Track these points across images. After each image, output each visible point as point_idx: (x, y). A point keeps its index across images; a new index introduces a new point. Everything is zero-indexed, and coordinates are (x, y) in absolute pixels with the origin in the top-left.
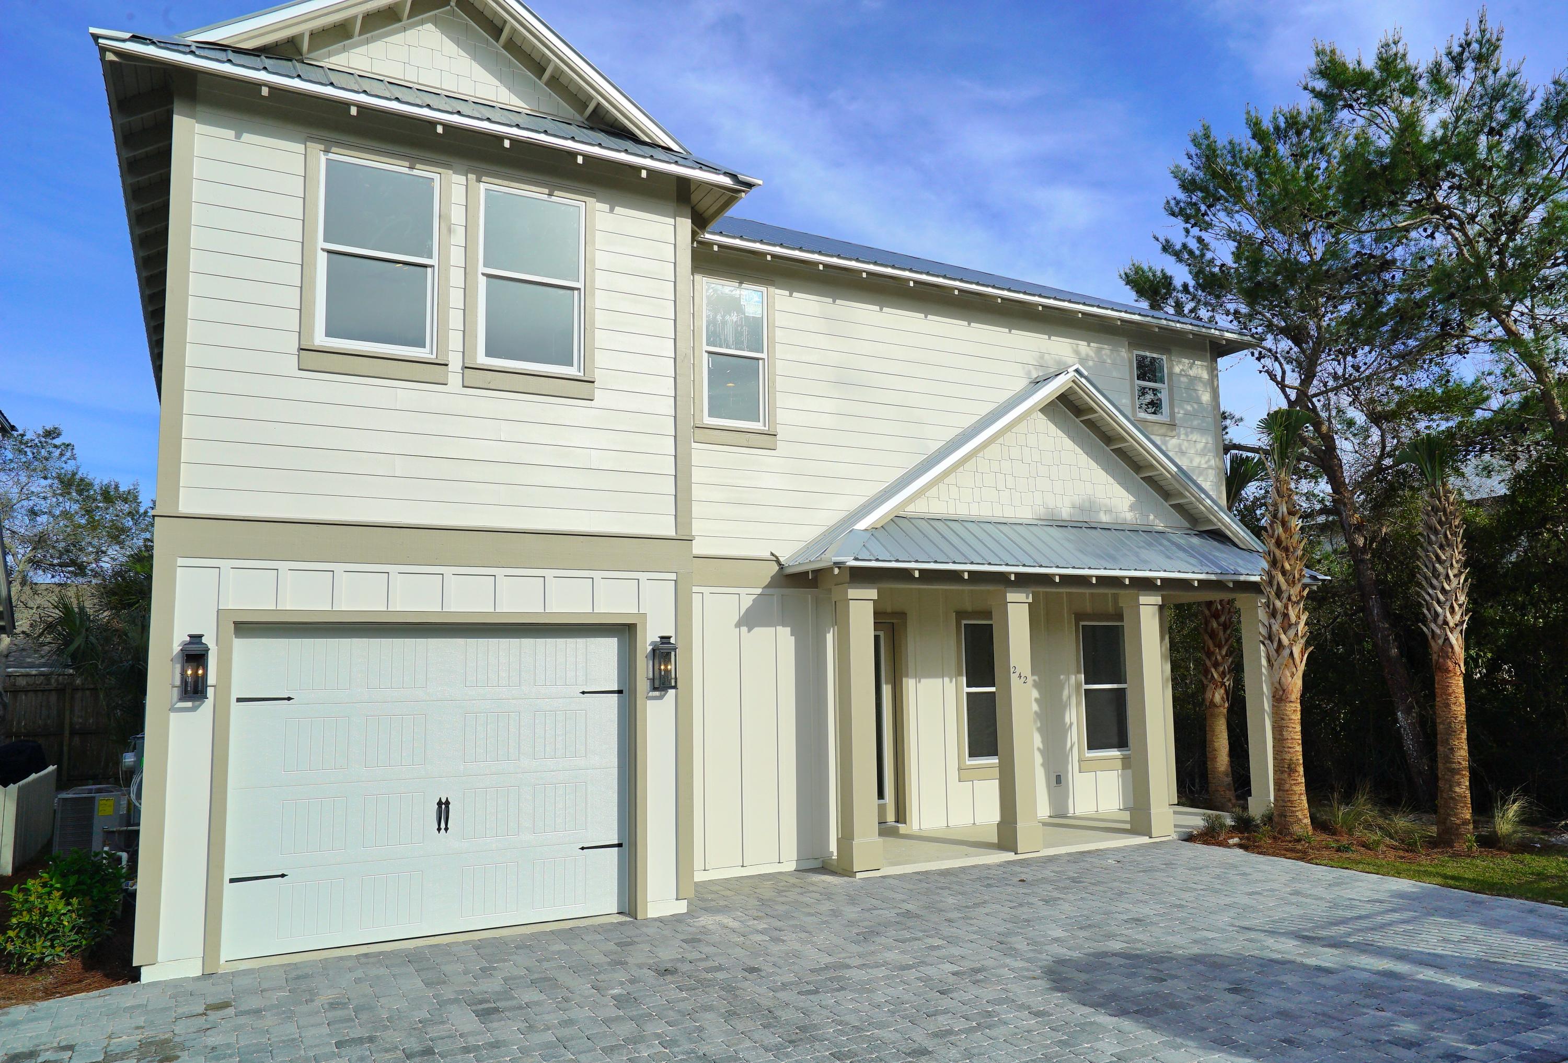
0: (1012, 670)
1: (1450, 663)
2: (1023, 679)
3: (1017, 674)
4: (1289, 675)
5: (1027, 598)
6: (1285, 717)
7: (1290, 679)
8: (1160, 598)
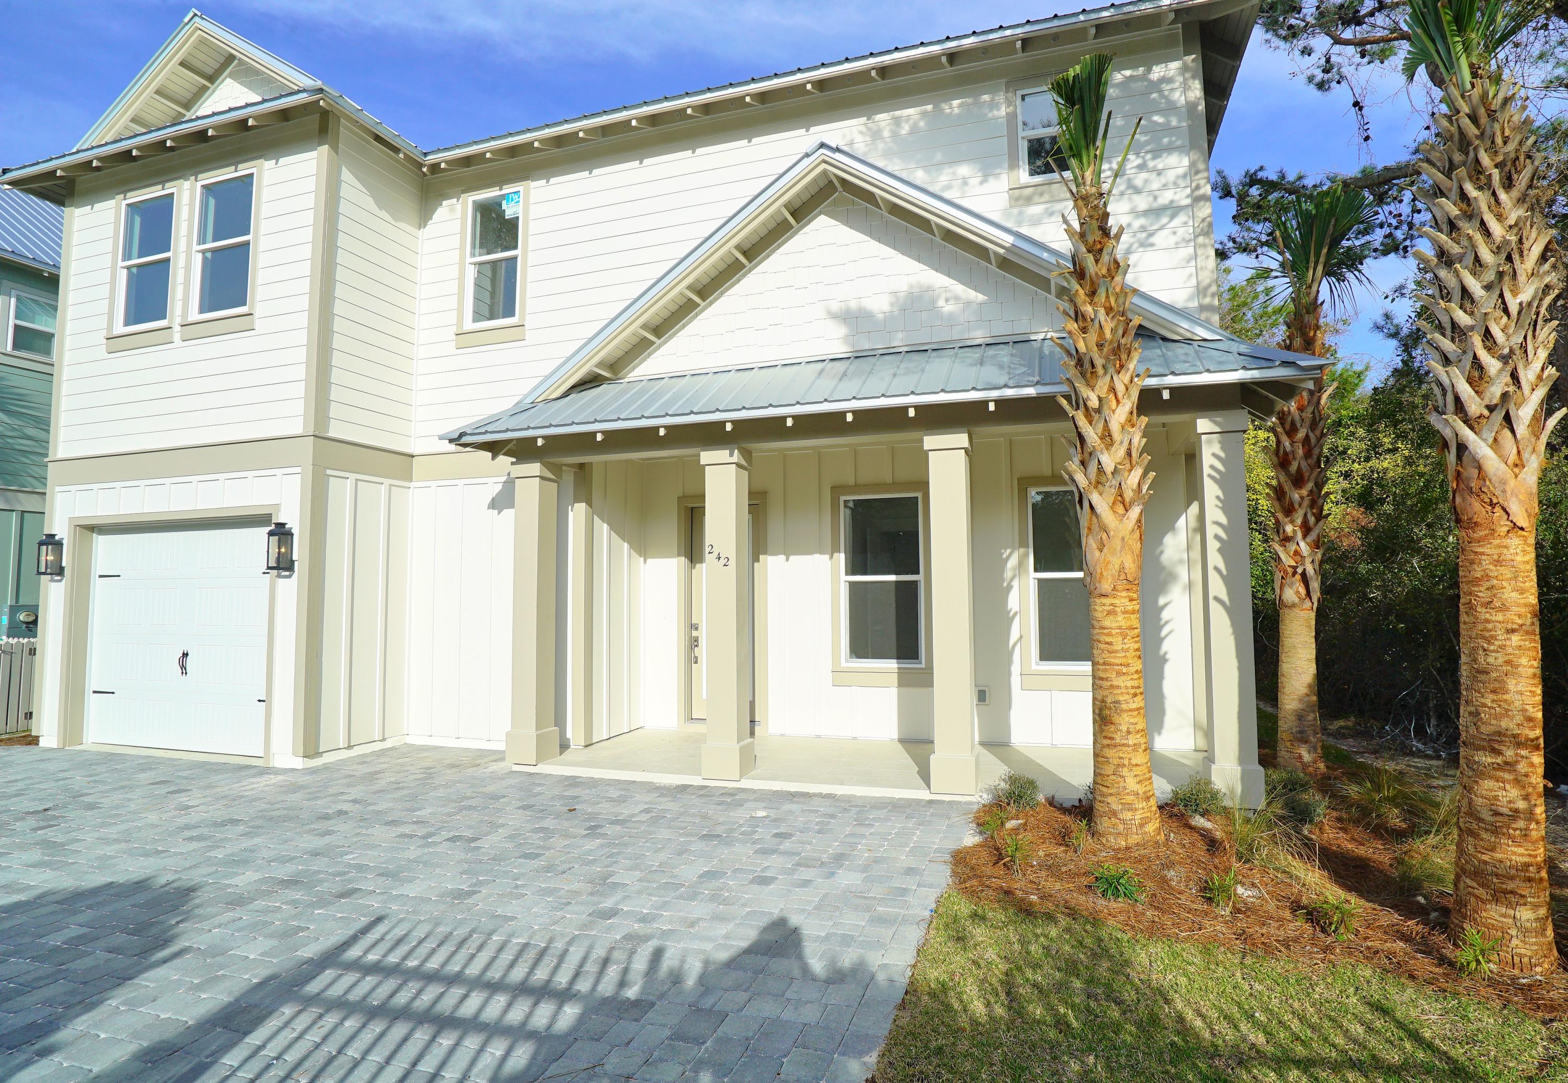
0: (707, 550)
1: (1476, 505)
2: (723, 561)
3: (715, 555)
4: (1094, 546)
5: (731, 455)
6: (1095, 623)
7: (1097, 553)
8: (965, 437)
